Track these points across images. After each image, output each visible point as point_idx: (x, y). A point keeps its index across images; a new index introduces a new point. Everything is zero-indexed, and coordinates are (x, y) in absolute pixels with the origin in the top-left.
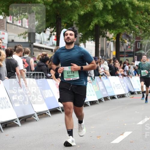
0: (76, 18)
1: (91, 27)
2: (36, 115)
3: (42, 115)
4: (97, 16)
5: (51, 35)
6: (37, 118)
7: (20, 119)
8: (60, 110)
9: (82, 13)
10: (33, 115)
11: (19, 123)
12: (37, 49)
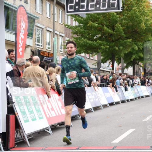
0: (122, 55)
1: (132, 60)
2: (102, 106)
3: (105, 106)
4: (135, 54)
5: (109, 64)
6: (102, 108)
7: (93, 108)
8: (115, 103)
9: (127, 52)
10: (100, 106)
11: (93, 110)
12: (102, 71)
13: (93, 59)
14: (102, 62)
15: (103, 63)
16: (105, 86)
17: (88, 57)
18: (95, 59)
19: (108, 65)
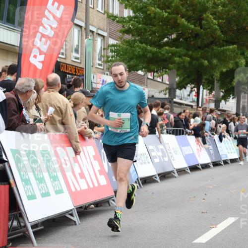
0: (217, 75)
2: (176, 172)
3: (181, 171)
5: (191, 91)
6: (176, 175)
7: (159, 175)
8: (200, 167)
9: (224, 70)
10: (172, 171)
11: (158, 179)
12: (177, 105)
13: (160, 80)
14: (177, 88)
15: (180, 89)
16: (183, 134)
17: (152, 78)
18: (164, 81)
19: (188, 93)
